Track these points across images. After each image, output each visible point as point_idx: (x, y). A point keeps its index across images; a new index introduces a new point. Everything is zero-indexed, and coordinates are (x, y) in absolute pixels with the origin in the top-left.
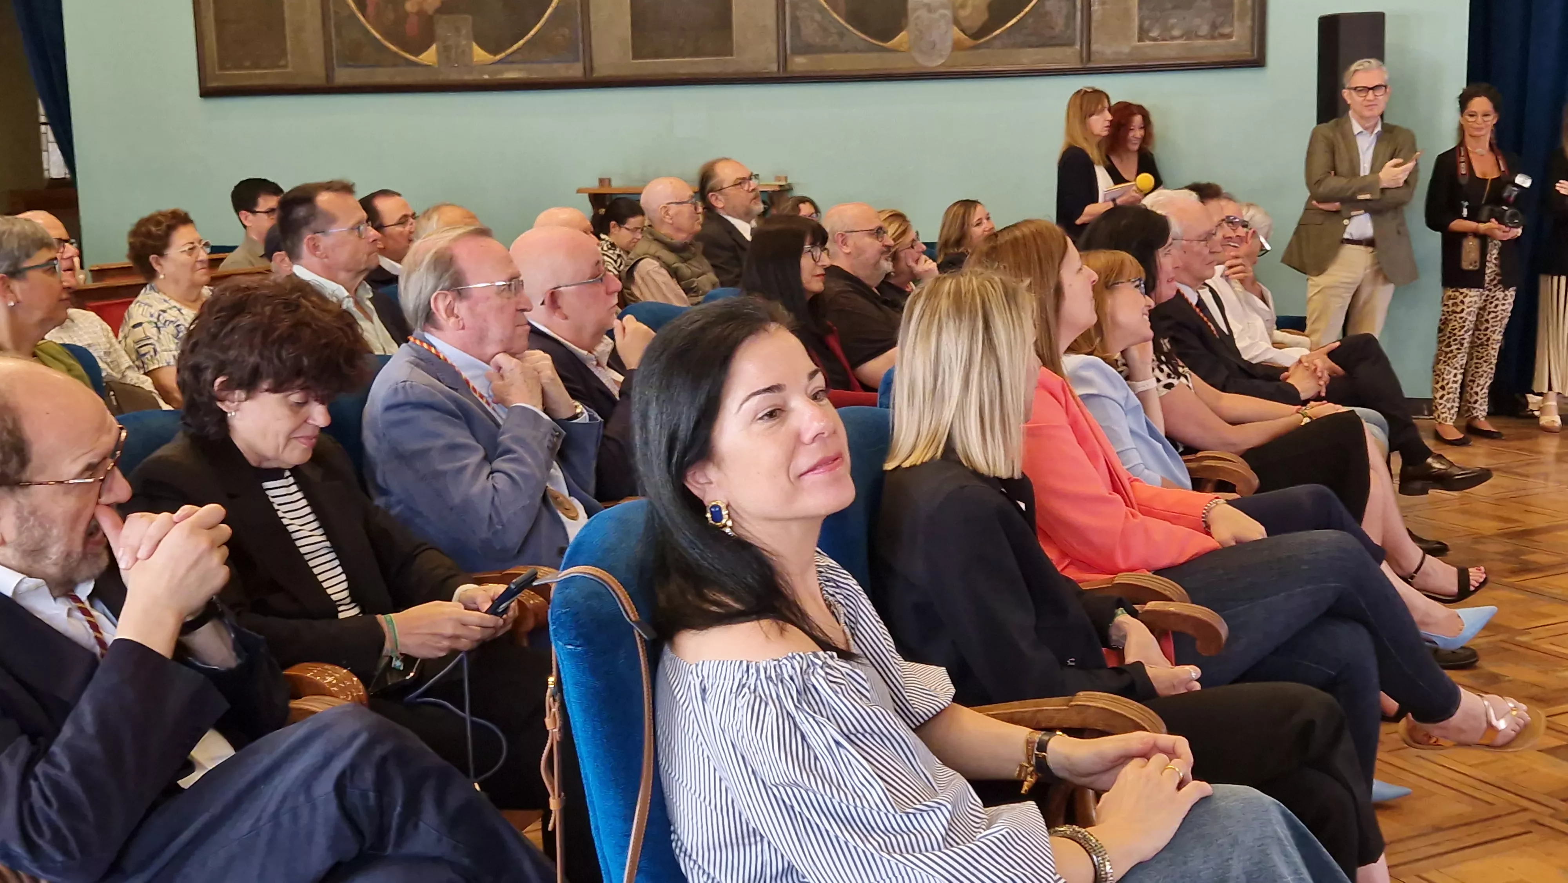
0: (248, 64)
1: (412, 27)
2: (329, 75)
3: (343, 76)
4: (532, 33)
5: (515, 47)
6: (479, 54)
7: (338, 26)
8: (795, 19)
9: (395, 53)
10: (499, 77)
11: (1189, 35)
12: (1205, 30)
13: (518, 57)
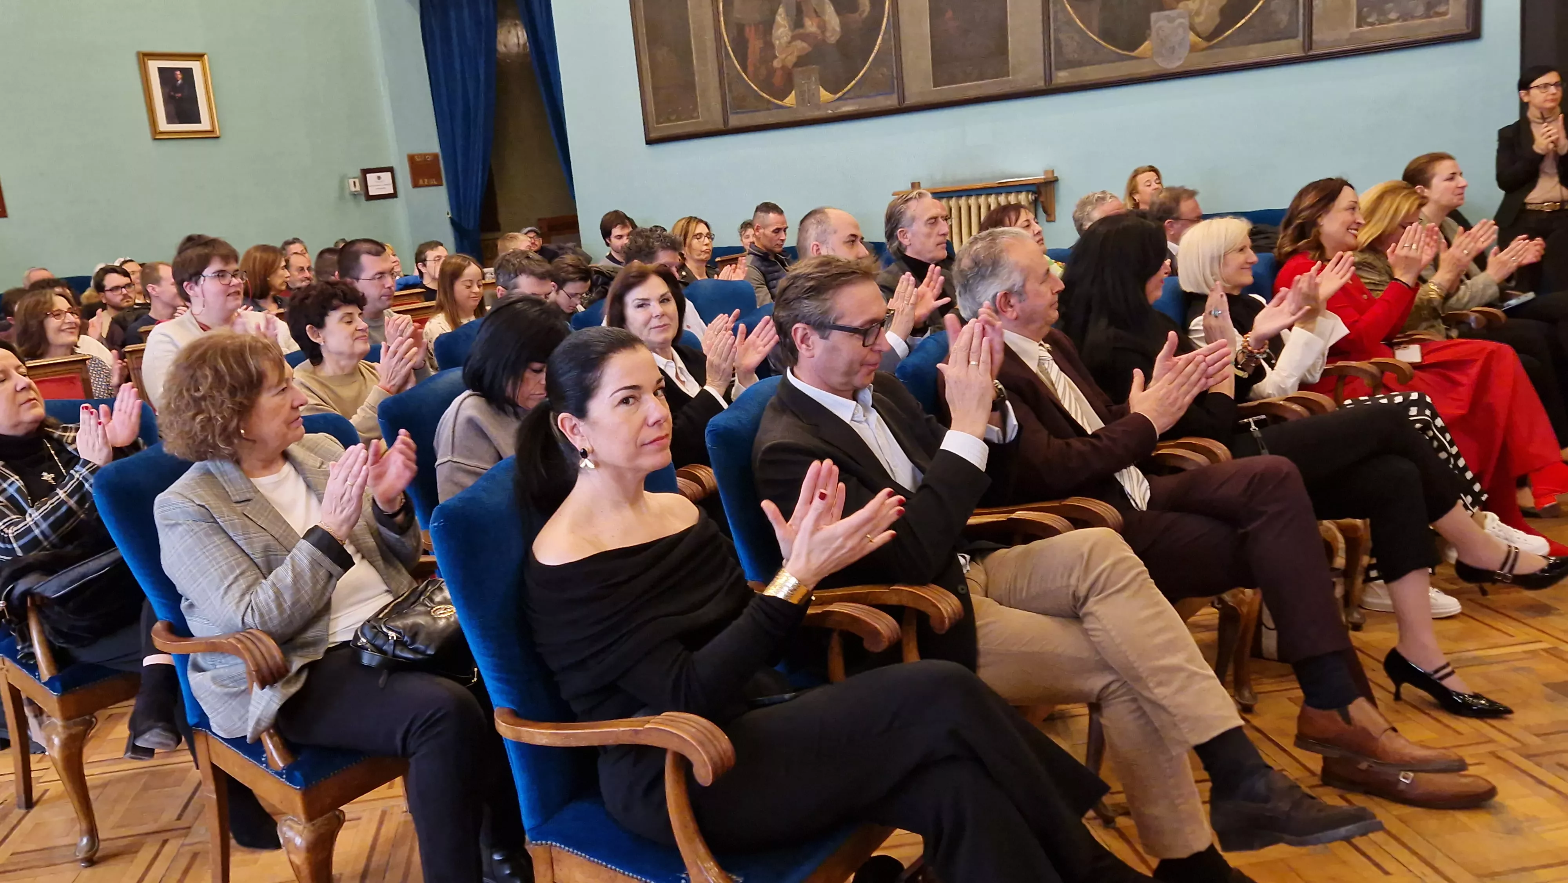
0: (673, 117)
1: (778, 80)
2: (726, 121)
3: (735, 121)
4: (861, 74)
5: (849, 87)
6: (825, 95)
7: (730, 85)
8: (1057, 41)
9: (769, 102)
10: (839, 111)
11: (1405, 16)
12: (1421, 10)
13: (852, 94)
